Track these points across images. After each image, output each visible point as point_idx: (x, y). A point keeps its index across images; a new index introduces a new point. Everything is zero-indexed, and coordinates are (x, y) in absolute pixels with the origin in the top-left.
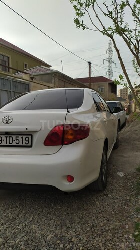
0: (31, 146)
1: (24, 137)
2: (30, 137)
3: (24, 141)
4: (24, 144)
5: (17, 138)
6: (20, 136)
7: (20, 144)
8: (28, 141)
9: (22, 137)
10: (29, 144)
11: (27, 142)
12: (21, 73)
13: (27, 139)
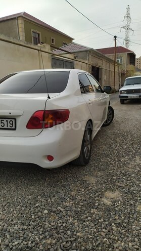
0: (15, 129)
1: (9, 120)
2: (14, 120)
3: (9, 125)
4: (9, 127)
5: (2, 122)
6: (5, 120)
7: (5, 127)
8: (12, 124)
9: (7, 121)
10: (14, 127)
11: (11, 126)
12: (58, 50)
13: (11, 122)
